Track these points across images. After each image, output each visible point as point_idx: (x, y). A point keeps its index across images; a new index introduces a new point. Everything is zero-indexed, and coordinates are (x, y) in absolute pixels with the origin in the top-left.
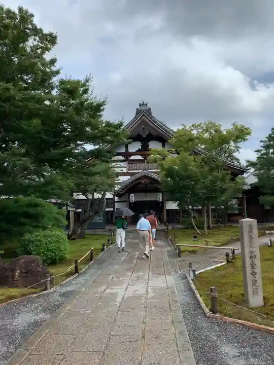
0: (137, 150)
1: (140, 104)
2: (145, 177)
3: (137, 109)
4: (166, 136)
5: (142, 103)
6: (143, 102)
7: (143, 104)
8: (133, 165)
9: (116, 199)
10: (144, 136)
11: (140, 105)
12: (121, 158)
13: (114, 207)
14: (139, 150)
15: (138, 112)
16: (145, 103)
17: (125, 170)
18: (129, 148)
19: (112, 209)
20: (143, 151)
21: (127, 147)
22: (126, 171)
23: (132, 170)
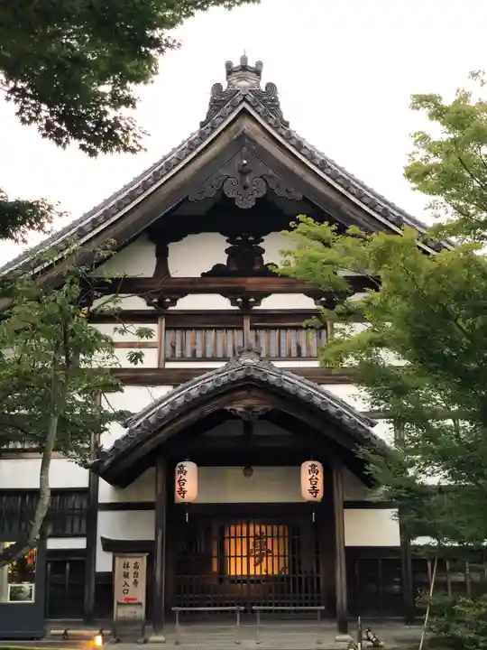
0: (208, 268)
1: (229, 65)
2: (250, 384)
3: (217, 87)
4: (345, 206)
5: (236, 63)
6: (244, 59)
7: (244, 68)
8: (189, 334)
9: (106, 491)
10: (245, 203)
11: (230, 71)
12: (136, 303)
13: (90, 534)
14: (218, 271)
15: (220, 100)
16: (251, 64)
17: (150, 360)
18: (170, 260)
19: (80, 543)
20: (235, 274)
21: (162, 256)
22: (154, 365)
23: (183, 359)
